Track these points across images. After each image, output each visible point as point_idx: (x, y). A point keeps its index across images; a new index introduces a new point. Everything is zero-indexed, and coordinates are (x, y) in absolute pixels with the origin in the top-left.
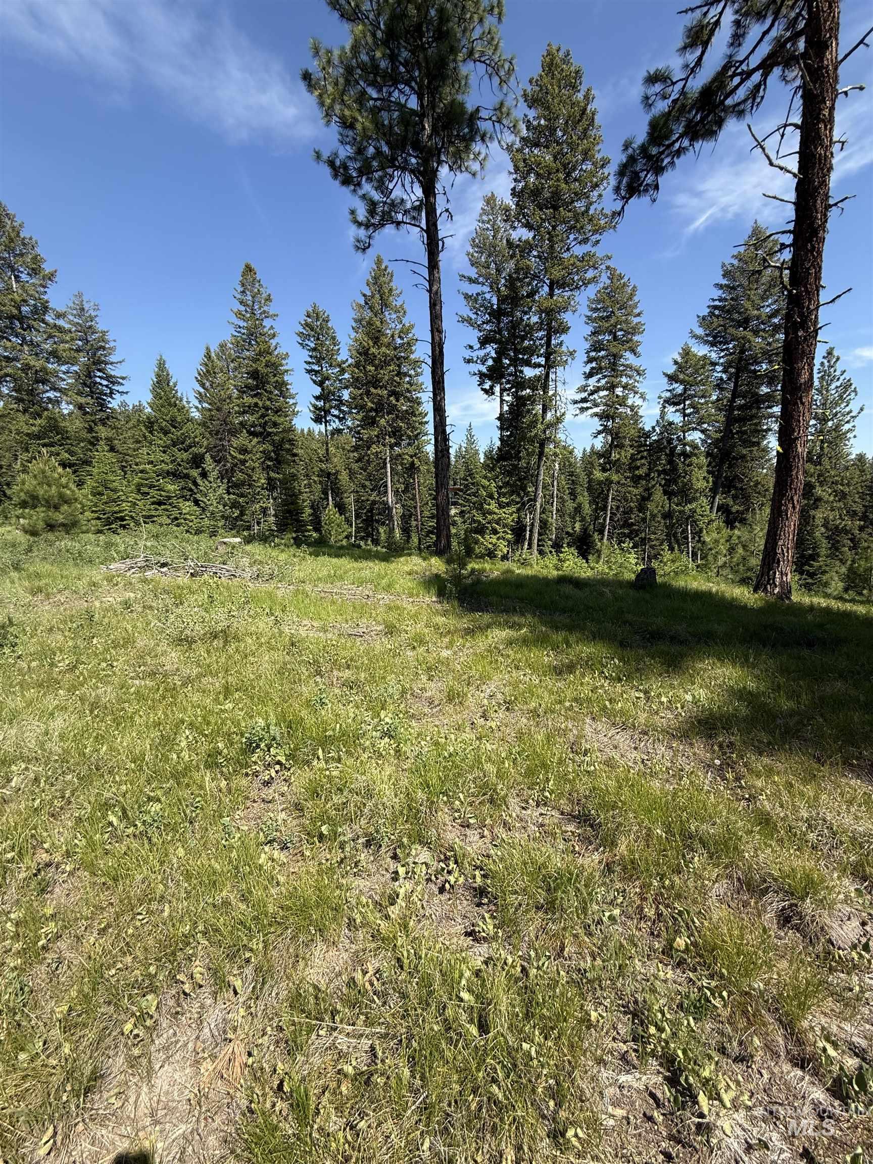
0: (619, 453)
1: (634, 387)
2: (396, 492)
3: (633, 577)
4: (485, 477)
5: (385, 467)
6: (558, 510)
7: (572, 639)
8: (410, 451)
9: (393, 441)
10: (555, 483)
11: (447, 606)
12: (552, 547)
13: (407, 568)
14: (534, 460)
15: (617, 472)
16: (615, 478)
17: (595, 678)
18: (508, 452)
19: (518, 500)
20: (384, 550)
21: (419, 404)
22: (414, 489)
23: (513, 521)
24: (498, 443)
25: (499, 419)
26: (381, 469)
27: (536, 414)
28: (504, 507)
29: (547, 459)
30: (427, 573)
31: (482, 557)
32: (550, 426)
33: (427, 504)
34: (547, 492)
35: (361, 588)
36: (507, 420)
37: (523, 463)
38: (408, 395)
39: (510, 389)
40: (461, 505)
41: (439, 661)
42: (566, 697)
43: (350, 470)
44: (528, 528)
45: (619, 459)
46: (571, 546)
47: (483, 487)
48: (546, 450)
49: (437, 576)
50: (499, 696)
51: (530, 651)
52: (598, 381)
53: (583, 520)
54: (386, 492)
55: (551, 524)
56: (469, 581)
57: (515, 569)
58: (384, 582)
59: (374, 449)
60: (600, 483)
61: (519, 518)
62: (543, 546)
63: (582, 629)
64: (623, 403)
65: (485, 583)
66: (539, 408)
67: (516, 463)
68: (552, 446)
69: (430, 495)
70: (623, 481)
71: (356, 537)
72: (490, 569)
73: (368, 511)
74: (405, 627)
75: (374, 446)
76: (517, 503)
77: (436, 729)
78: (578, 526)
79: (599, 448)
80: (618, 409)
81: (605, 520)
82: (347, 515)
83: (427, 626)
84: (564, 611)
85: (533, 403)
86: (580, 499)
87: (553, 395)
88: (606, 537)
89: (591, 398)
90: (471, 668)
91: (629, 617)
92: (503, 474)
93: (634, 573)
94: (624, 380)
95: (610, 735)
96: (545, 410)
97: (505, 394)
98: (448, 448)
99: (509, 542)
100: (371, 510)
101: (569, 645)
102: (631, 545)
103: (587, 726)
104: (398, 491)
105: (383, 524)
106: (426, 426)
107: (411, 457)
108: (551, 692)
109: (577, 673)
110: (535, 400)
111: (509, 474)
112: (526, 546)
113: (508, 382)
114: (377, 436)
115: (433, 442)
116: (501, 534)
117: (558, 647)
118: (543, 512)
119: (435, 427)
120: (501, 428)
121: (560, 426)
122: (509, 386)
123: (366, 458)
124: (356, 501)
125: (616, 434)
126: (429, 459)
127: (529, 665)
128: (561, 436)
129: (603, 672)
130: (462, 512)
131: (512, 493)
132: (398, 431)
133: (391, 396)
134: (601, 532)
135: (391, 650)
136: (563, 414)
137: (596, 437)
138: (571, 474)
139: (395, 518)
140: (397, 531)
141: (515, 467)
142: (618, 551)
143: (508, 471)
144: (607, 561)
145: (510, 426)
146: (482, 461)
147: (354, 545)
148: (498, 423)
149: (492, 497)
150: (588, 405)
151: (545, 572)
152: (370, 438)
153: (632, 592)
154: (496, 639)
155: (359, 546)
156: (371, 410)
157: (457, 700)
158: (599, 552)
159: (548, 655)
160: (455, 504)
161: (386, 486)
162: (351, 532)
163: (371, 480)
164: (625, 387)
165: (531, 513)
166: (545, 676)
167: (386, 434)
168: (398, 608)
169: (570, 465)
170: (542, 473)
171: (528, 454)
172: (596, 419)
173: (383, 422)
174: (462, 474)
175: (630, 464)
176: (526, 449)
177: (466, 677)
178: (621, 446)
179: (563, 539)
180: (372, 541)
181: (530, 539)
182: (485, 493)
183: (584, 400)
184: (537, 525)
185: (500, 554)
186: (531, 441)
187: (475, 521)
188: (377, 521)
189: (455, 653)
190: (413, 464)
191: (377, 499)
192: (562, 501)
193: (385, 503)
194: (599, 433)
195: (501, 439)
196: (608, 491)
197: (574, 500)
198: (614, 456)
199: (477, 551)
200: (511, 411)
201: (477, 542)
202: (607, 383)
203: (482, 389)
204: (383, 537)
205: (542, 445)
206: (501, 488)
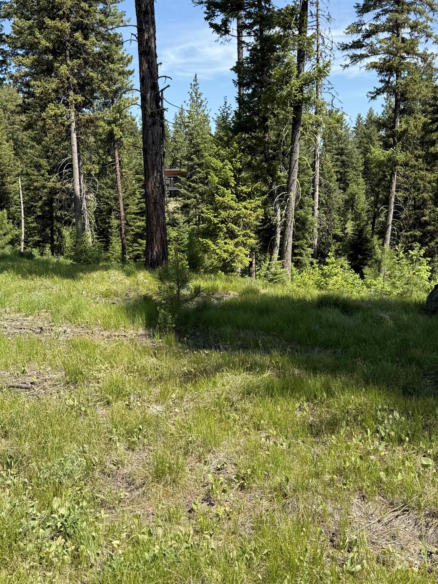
0: (407, 122)
1: (426, 27)
2: (88, 176)
3: (424, 296)
4: (217, 155)
5: (68, 137)
6: (321, 204)
7: (336, 384)
8: (108, 114)
9: (80, 98)
10: (317, 165)
11: (158, 341)
12: (313, 256)
13: (102, 288)
14: (286, 130)
15: (404, 148)
16: (401, 157)
17: (366, 439)
18: (250, 119)
19: (265, 189)
20: (69, 261)
21: (119, 43)
22: (115, 171)
23: (257, 218)
24: (235, 106)
25: (237, 69)
26: (63, 140)
27: (288, 64)
28: (244, 199)
29: (305, 129)
30: (132, 295)
31: (213, 270)
32: (308, 81)
33: (134, 193)
34: (306, 178)
35: (30, 318)
36: (247, 71)
37: (271, 136)
38: (102, 29)
39: (251, 26)
40: (183, 196)
41: (145, 421)
42: (324, 467)
43: (16, 141)
44: (279, 230)
45: (406, 131)
46: (340, 255)
47: (215, 170)
48: (304, 117)
49: (146, 299)
50: (230, 469)
51: (276, 403)
52: (377, 17)
53: (357, 217)
54: (71, 176)
55: (312, 224)
56: (192, 305)
57: (260, 288)
58: (66, 308)
59: (52, 109)
60: (380, 164)
61: (265, 214)
62: (301, 255)
63: (351, 371)
64: (411, 51)
65: (215, 307)
66: (293, 54)
67: (260, 135)
68: (312, 111)
69: (139, 180)
70: (413, 162)
71: (26, 242)
72: (224, 288)
73: (45, 204)
74: (96, 373)
75: (51, 105)
76: (263, 194)
77: (136, 521)
78: (350, 227)
79: (380, 115)
80: (404, 58)
81: (387, 217)
82: (12, 209)
83: (128, 371)
84: (326, 345)
85: (285, 46)
86: (353, 187)
87: (313, 36)
88: (388, 242)
89: (367, 41)
90: (190, 429)
91: (417, 353)
92: (243, 151)
93: (426, 291)
94: (412, 17)
95: (385, 520)
96: (301, 57)
97: (244, 33)
98: (160, 112)
99: (252, 249)
100: (49, 203)
101: (330, 393)
102: (422, 252)
103: (354, 508)
104: (89, 174)
105: (68, 223)
106: (131, 77)
107: (109, 123)
108: (304, 461)
109: (342, 432)
110: (287, 43)
111: (252, 150)
112: (276, 255)
113: (249, 15)
114: (56, 91)
115: (139, 102)
116: (241, 239)
117: (315, 397)
118: (300, 206)
119: (142, 80)
120: (240, 84)
121: (324, 81)
122: (251, 21)
123: (40, 123)
124: (26, 188)
125: (402, 95)
126: (136, 128)
127: (275, 423)
128: (325, 97)
129: (378, 432)
130: (186, 206)
131: (256, 178)
132: (88, 84)
133: (75, 31)
134: (382, 235)
135: (72, 407)
136: (327, 65)
137: (373, 98)
138: (341, 152)
139: (86, 215)
140: (89, 233)
141: (261, 140)
142: (404, 262)
143: (249, 147)
144: (390, 276)
145: (253, 80)
146: (213, 132)
147: (22, 255)
148: (235, 76)
149: (226, 184)
150: (363, 51)
151: (302, 292)
152: (45, 93)
153: (421, 319)
154: (228, 387)
155: (30, 256)
156: (46, 51)
157: (168, 477)
158: (379, 262)
159: (301, 409)
160: (174, 194)
161: (71, 166)
162: (18, 236)
163: (48, 157)
164: (413, 27)
165: (282, 208)
166: (297, 438)
167: (69, 88)
168: (85, 346)
169: (339, 139)
170: (298, 149)
171: (278, 122)
172: (374, 72)
173: (63, 69)
174: (184, 152)
175: (422, 137)
176: (275, 115)
177: (182, 443)
178: (409, 112)
179: (329, 245)
180: (53, 249)
181: (282, 245)
182: (216, 179)
183: (357, 45)
184: (291, 223)
185: (239, 267)
186: (283, 103)
187: (204, 220)
188: (59, 219)
189: (168, 408)
190: (111, 134)
191: (59, 185)
192: (328, 191)
193: (71, 193)
194: (379, 92)
195: (240, 100)
196: (392, 175)
197: (344, 190)
198: (400, 126)
199: (207, 263)
200: (252, 59)
201: (206, 250)
202: (389, 20)
203: (212, 25)
204: (68, 242)
205: (297, 109)
206: (240, 171)
